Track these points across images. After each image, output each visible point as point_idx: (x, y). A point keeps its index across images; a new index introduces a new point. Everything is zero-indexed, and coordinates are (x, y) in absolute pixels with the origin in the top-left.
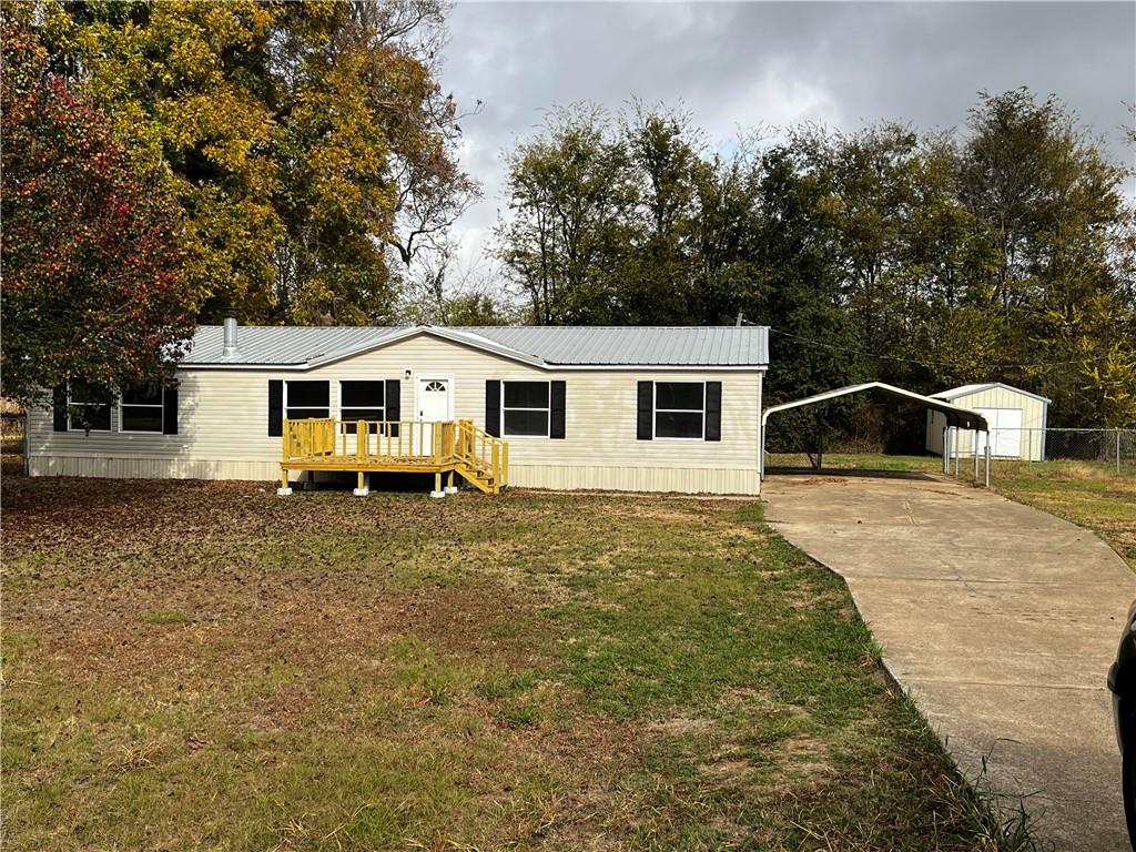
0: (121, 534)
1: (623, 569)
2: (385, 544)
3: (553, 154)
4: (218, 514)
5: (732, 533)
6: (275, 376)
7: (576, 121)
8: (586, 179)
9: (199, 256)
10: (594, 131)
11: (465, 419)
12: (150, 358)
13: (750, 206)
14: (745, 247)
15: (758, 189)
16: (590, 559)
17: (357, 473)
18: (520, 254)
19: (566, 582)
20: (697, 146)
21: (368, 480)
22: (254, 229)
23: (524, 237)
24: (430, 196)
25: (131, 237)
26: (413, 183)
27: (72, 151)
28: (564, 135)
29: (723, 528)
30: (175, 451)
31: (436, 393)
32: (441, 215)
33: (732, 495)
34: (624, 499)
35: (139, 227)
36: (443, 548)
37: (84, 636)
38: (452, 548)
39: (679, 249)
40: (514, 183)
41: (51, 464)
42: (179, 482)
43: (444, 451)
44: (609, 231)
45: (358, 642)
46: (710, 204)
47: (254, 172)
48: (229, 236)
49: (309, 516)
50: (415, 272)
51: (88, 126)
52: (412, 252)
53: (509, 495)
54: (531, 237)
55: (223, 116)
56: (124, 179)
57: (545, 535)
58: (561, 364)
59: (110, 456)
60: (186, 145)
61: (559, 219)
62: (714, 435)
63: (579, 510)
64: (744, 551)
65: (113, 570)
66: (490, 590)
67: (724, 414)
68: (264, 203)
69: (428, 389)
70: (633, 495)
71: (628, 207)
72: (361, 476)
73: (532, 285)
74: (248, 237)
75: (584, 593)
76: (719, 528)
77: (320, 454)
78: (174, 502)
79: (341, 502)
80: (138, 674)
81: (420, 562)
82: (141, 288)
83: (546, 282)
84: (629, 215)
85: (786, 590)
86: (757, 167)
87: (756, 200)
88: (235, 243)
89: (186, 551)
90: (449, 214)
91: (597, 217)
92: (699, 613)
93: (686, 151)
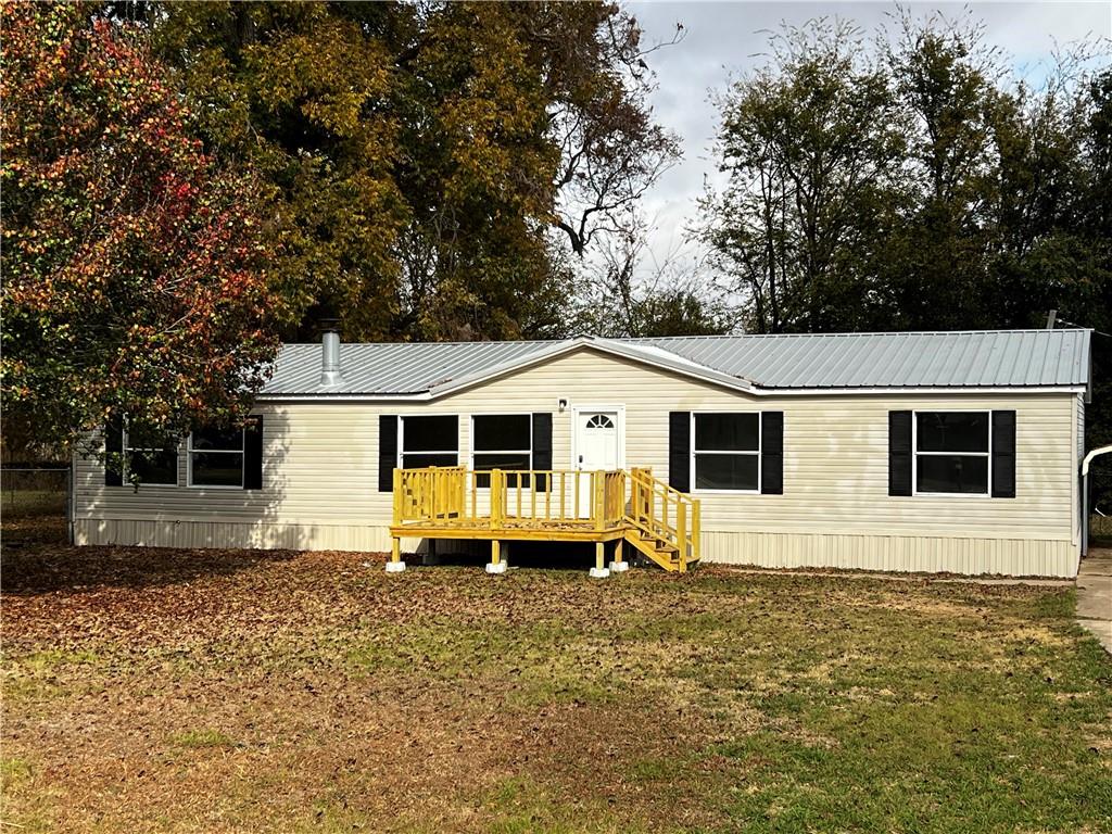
0: (171, 626)
1: (845, 685)
2: (514, 642)
3: (782, 92)
4: (302, 597)
5: (1022, 634)
6: (388, 411)
7: (815, 47)
8: (829, 126)
9: (299, 251)
10: (840, 58)
11: (640, 467)
12: (218, 389)
13: (1074, 154)
14: (1067, 214)
15: (1084, 130)
16: (800, 670)
17: (490, 542)
18: (733, 233)
19: (760, 703)
20: (993, 72)
21: (505, 552)
22: (369, 213)
23: (740, 210)
24: (610, 159)
25: (195, 228)
26: (588, 142)
27: (117, 117)
28: (798, 66)
29: (1010, 627)
30: (257, 512)
31: (600, 432)
32: (625, 185)
33: (1034, 577)
34: (869, 582)
35: (205, 214)
36: (594, 649)
37: (91, 761)
38: (605, 650)
39: (968, 220)
40: (726, 137)
41: (101, 528)
42: (262, 554)
43: (609, 511)
44: (863, 199)
45: (450, 780)
46: (1013, 152)
47: (369, 136)
48: (338, 223)
49: (422, 601)
50: (592, 265)
51: (137, 83)
52: (586, 236)
53: (702, 575)
54: (751, 210)
55: (328, 62)
56: (187, 152)
57: (741, 634)
58: (776, 388)
59: (175, 518)
60: (282, 103)
61: (791, 184)
62: (1005, 488)
63: (797, 598)
64: (1036, 662)
65: (151, 673)
66: (647, 712)
67: (1021, 459)
68: (381, 178)
69: (590, 425)
70: (881, 577)
71: (891, 163)
72: (495, 547)
73: (752, 278)
74: (362, 223)
75: (783, 720)
76: (1003, 627)
77: (441, 516)
78: (251, 580)
79: (467, 581)
80: (149, 817)
81: (559, 668)
82: (202, 296)
83: (772, 273)
84: (893, 174)
85: (1090, 721)
86: (1083, 98)
87: (1081, 147)
88: (346, 232)
89: (250, 648)
90: (637, 183)
91: (847, 178)
92: (948, 753)
93: (976, 80)
